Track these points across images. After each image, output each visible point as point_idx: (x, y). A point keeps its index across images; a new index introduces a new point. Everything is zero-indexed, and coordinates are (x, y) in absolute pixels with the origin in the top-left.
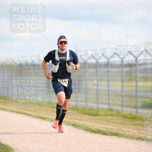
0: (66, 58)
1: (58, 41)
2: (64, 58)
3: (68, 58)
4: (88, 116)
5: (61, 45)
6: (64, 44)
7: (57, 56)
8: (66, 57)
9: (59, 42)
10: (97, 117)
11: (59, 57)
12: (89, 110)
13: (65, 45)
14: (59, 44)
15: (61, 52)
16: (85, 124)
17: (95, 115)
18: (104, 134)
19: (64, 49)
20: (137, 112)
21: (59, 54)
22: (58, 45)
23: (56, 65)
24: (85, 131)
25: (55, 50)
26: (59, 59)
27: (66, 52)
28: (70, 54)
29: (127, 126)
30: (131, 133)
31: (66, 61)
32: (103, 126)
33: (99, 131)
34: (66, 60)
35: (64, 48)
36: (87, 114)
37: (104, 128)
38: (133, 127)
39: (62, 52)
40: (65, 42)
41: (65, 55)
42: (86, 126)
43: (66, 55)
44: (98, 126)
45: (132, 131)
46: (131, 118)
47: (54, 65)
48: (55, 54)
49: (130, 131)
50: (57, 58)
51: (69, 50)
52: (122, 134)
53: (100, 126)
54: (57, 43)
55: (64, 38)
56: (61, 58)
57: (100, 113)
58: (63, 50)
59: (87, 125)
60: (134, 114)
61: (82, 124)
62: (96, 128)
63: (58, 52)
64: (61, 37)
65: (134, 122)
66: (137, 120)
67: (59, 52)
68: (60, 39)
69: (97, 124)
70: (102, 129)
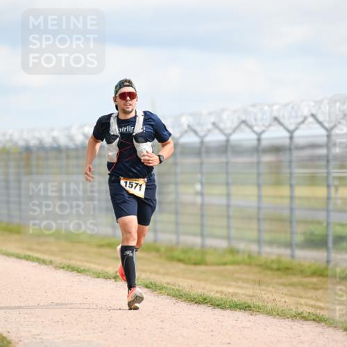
1: (116, 92)
4: (182, 266)
5: (123, 102)
6: (128, 98)
8: (134, 126)
9: (117, 95)
10: (202, 268)
12: (185, 251)
13: (130, 102)
14: (118, 99)
15: (122, 117)
16: (174, 285)
17: (196, 264)
18: (217, 306)
20: (293, 256)
21: (119, 121)
22: (115, 101)
24: (174, 300)
27: (136, 116)
29: (270, 289)
30: (279, 304)
31: (134, 134)
32: (216, 288)
33: (205, 299)
34: (133, 132)
36: (180, 260)
37: (217, 292)
38: (285, 290)
40: (133, 96)
42: (177, 287)
44: (204, 288)
45: (283, 300)
46: (278, 269)
49: (277, 299)
52: (259, 307)
53: (208, 287)
54: (114, 96)
56: (122, 130)
57: (209, 258)
59: (179, 286)
60: (286, 260)
61: (168, 284)
62: (200, 291)
64: (122, 84)
65: (285, 280)
66: (294, 274)
67: (119, 117)
68: (121, 88)
69: (202, 284)
70: (212, 294)
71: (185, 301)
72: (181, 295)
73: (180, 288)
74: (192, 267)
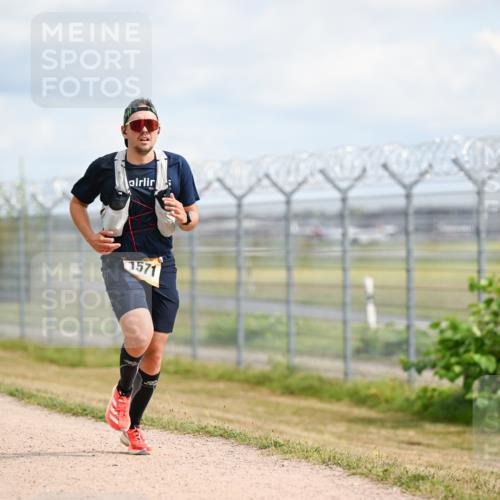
0: (154, 185)
2: (147, 182)
3: (162, 182)
4: (54, 369)
5: (137, 135)
6: (145, 129)
7: (121, 175)
8: (155, 179)
9: (128, 123)
10: (80, 371)
11: (129, 178)
12: (58, 350)
13: (148, 136)
14: (129, 130)
15: (134, 161)
16: (46, 392)
17: (73, 365)
18: (101, 418)
19: (148, 151)
20: (194, 356)
21: (129, 167)
23: (117, 207)
24: (46, 411)
25: (115, 154)
26: (131, 188)
27: (155, 160)
28: (169, 166)
29: (167, 397)
30: (177, 416)
31: (156, 193)
32: (98, 396)
33: (85, 410)
34: (155, 190)
35: (147, 147)
36: (53, 361)
37: (100, 401)
38: (184, 398)
39: (142, 160)
41: (150, 170)
42: (49, 395)
43: (156, 170)
44: (83, 397)
45: (183, 411)
46: (176, 372)
47: (109, 210)
48: (112, 171)
49: (176, 410)
50: (122, 183)
51: (166, 153)
52: (152, 419)
53: (89, 394)
54: (122, 124)
55: (146, 109)
56: (136, 183)
57: (90, 359)
58: (142, 152)
59: (52, 393)
60: (186, 361)
61: (38, 391)
62: (78, 400)
63: (126, 161)
64: (137, 106)
65: (186, 385)
66: (196, 378)
67: (128, 160)
68: (133, 111)
69: (81, 391)
70: (94, 404)
71: (59, 412)
72: (55, 405)
73: (54, 397)
74: (68, 370)
